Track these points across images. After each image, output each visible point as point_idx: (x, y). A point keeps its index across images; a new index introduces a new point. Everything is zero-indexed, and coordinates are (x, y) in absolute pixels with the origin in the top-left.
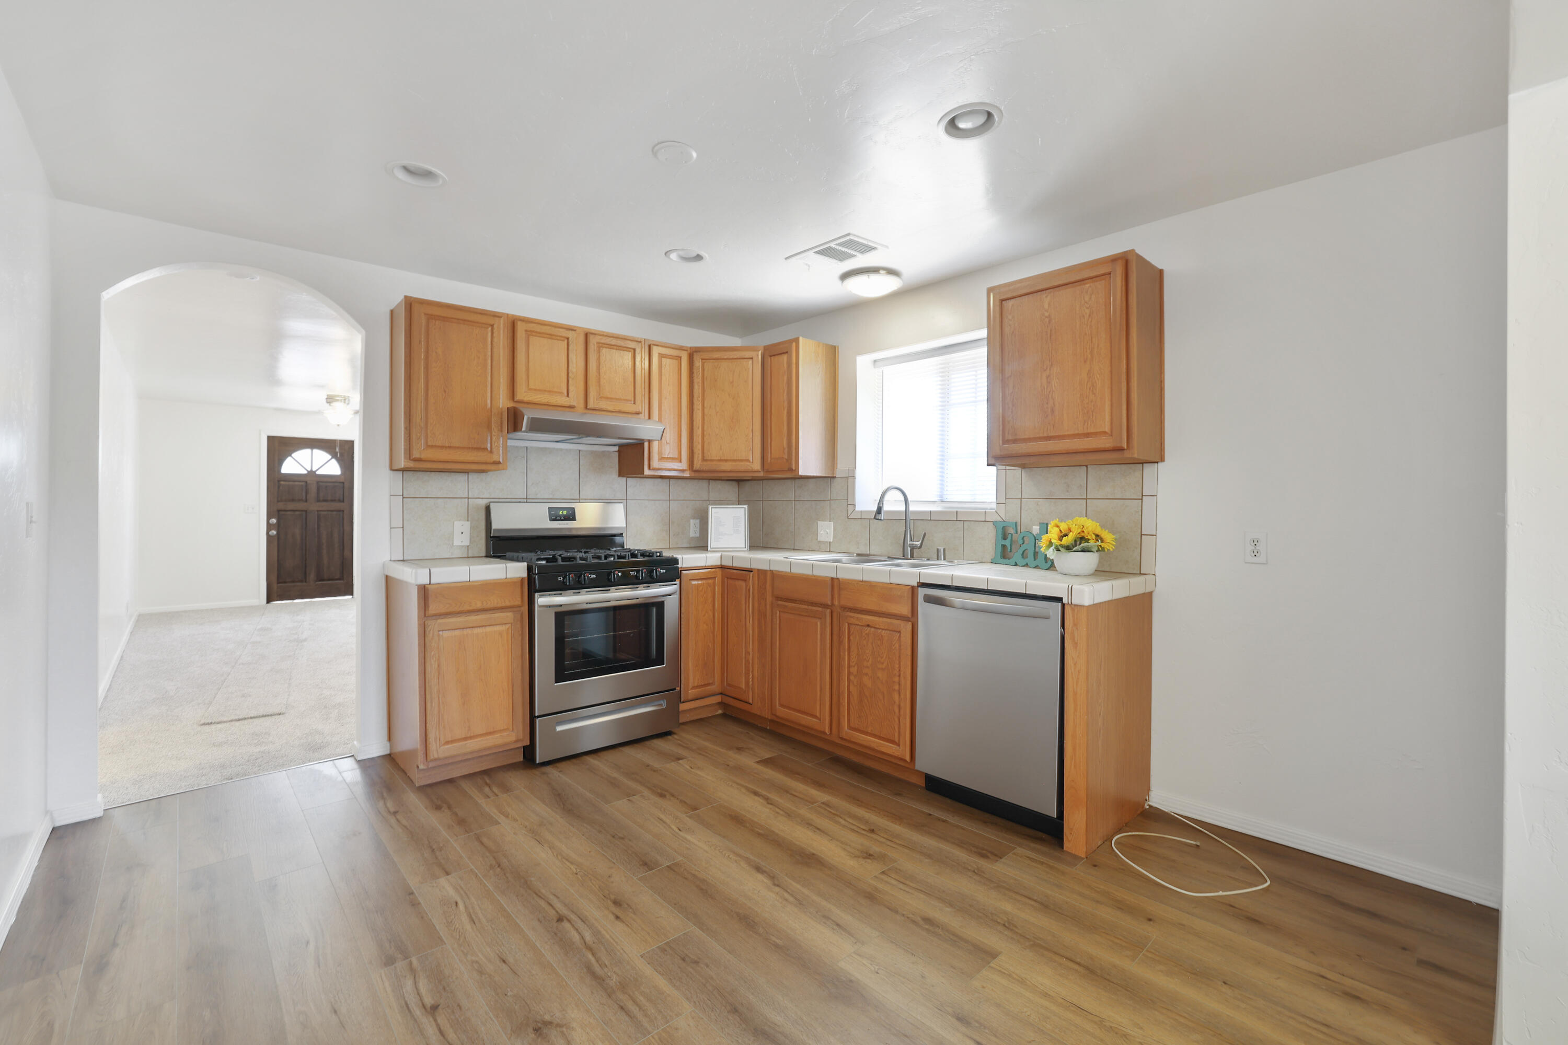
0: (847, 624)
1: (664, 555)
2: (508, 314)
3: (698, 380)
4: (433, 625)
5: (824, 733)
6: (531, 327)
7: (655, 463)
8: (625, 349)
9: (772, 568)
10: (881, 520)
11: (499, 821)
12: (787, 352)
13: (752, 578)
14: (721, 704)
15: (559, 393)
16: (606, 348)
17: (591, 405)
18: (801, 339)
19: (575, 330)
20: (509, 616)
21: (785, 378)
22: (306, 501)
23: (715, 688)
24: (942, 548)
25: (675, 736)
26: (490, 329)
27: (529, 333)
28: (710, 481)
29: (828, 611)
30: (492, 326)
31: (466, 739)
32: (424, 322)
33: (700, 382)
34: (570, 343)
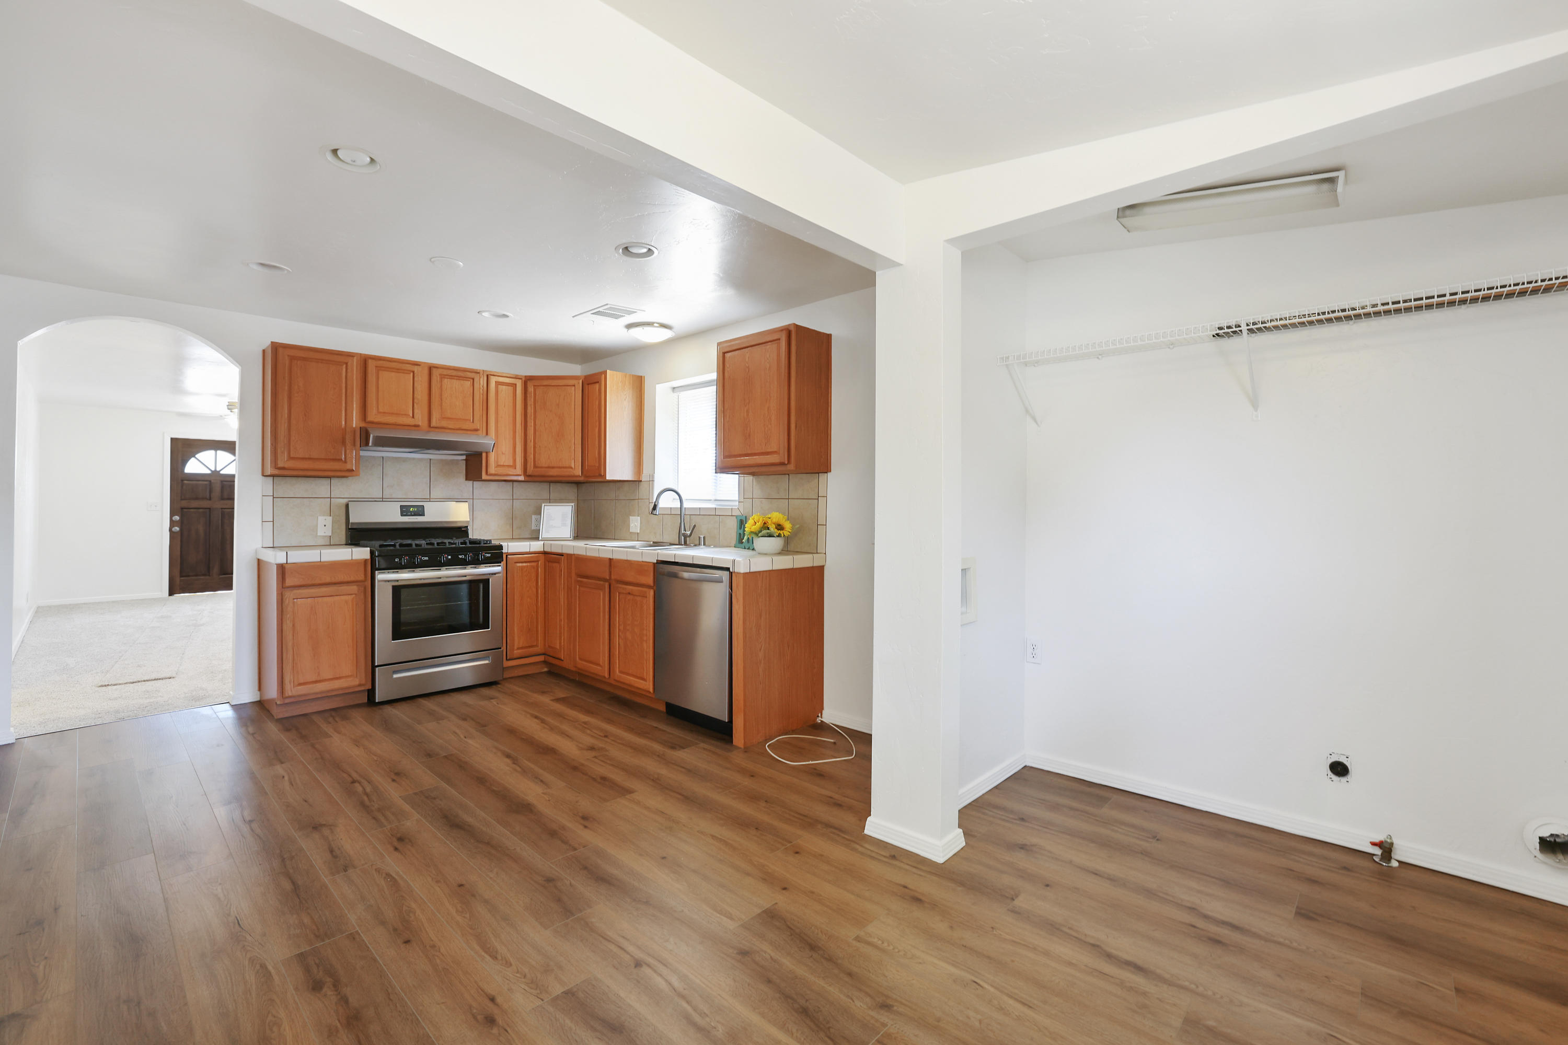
0: (618, 593)
1: (492, 543)
2: (361, 354)
3: (530, 402)
4: (289, 595)
5: (605, 677)
6: (380, 363)
7: (492, 470)
8: (465, 379)
9: (576, 552)
10: (656, 515)
11: (332, 735)
12: (598, 382)
13: (564, 561)
14: (545, 662)
15: (405, 415)
16: (448, 378)
17: (434, 424)
18: (608, 371)
19: (419, 365)
20: (354, 588)
21: (597, 403)
22: (210, 499)
23: (539, 649)
24: (702, 536)
25: (499, 686)
26: (345, 366)
27: (379, 368)
28: (551, 484)
29: (607, 585)
30: (346, 364)
31: (316, 682)
32: (287, 363)
33: (533, 404)
34: (415, 375)
